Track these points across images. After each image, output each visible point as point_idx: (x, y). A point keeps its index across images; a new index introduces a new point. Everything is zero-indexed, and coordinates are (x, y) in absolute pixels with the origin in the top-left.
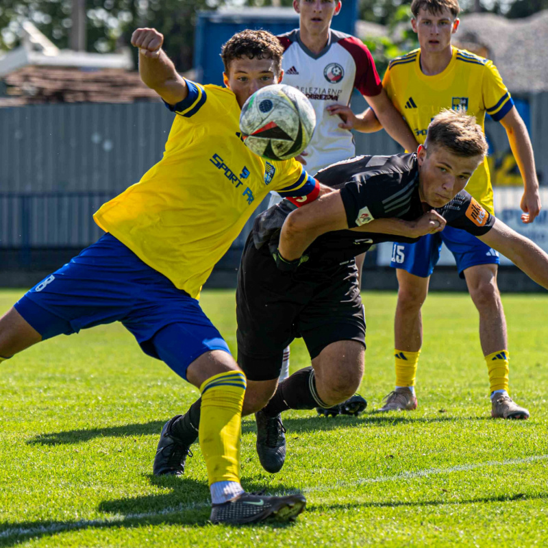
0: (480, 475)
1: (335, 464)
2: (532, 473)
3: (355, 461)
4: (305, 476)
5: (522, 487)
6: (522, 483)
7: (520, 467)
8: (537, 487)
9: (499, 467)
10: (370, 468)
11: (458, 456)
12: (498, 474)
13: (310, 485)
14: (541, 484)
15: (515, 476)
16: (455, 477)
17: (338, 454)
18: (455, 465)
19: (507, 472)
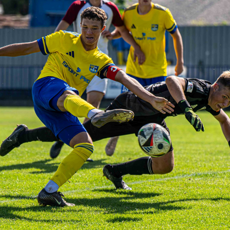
0: (145, 185)
1: (85, 181)
2: (167, 185)
3: (94, 179)
4: (72, 186)
5: (162, 191)
6: (162, 189)
7: (162, 182)
8: (168, 190)
9: (153, 182)
10: (99, 182)
11: (136, 177)
12: (152, 185)
13: (74, 189)
14: (170, 189)
15: (160, 186)
16: (135, 186)
17: (86, 177)
18: (135, 181)
19: (156, 184)
